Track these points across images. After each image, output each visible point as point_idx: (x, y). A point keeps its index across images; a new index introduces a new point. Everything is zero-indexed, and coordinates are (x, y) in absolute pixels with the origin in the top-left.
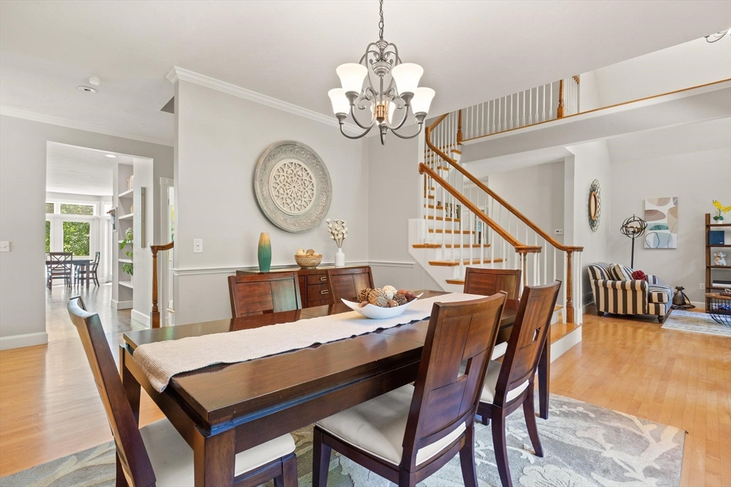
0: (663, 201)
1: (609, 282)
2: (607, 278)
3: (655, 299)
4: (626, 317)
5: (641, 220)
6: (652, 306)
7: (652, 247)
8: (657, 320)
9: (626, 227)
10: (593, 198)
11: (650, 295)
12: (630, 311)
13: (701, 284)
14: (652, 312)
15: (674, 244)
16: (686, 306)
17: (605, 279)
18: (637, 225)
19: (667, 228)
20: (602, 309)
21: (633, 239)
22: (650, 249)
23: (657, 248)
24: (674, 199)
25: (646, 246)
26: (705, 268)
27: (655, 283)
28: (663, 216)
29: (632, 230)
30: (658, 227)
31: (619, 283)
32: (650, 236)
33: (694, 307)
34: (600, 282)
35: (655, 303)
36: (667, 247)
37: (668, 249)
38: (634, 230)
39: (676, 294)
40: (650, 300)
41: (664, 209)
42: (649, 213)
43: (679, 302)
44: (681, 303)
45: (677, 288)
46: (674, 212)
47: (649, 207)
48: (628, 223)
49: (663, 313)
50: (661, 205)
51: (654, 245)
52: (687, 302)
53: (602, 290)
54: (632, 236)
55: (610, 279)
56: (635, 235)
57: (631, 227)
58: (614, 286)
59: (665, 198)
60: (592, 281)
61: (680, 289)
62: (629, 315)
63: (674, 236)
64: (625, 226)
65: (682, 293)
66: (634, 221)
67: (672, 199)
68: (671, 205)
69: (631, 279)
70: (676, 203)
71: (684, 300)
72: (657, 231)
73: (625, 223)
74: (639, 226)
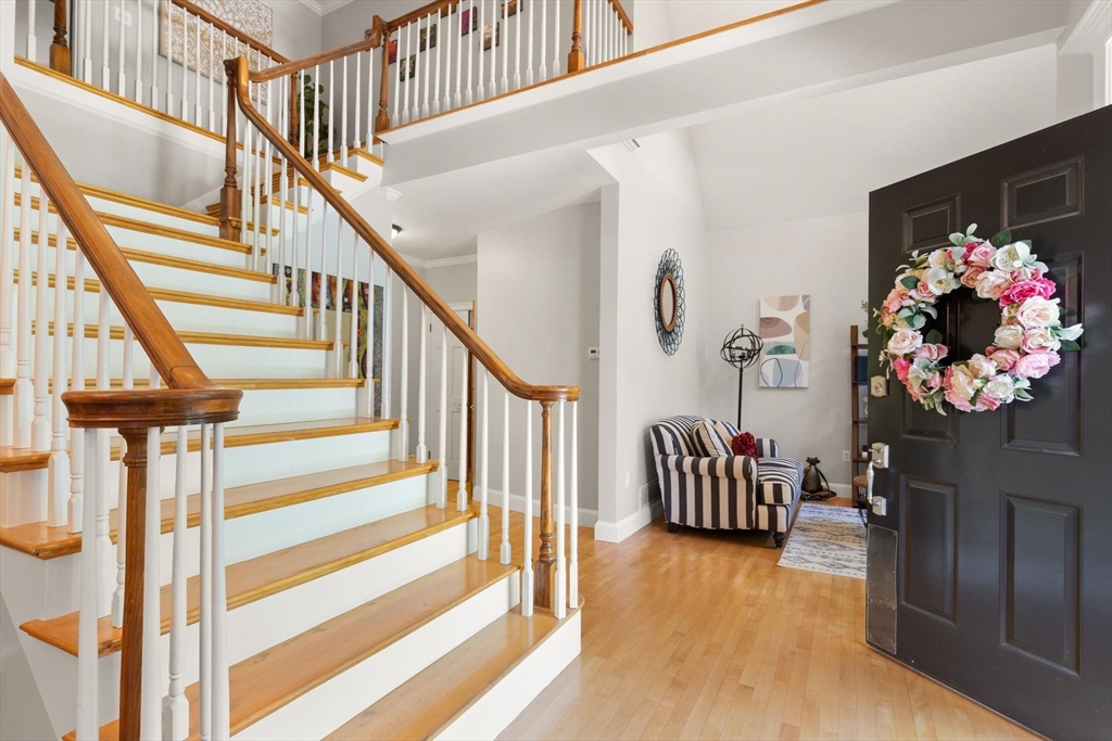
0: (787, 303)
1: (688, 461)
2: (685, 450)
3: (769, 497)
4: (717, 535)
5: (753, 335)
6: (763, 510)
7: (771, 385)
8: (771, 540)
9: (730, 348)
10: (667, 285)
11: (760, 488)
12: (724, 524)
13: (844, 452)
14: (764, 524)
15: (804, 381)
16: (822, 493)
17: (680, 453)
18: (745, 343)
19: (794, 352)
20: (675, 518)
21: (741, 370)
22: (769, 388)
23: (778, 388)
24: (805, 297)
25: (762, 384)
26: (851, 423)
27: (773, 455)
28: (786, 330)
29: (738, 353)
30: (780, 349)
31: (704, 462)
32: (768, 365)
33: (834, 494)
34: (672, 460)
35: (769, 505)
36: (793, 385)
37: (796, 388)
38: (742, 354)
39: (806, 472)
40: (760, 500)
41: (789, 317)
42: (767, 322)
43: (812, 486)
44: (814, 489)
45: (809, 460)
46: (803, 321)
47: (767, 312)
48: (733, 340)
49: (782, 527)
50: (784, 310)
51: (774, 382)
52: (823, 484)
53: (674, 476)
54: (738, 364)
55: (691, 454)
56: (745, 364)
57: (737, 348)
58: (695, 467)
59: (792, 297)
60: (658, 458)
61: (813, 462)
62: (723, 530)
63: (804, 364)
64: (728, 346)
65: (817, 470)
66: (743, 336)
67: (801, 298)
68: (799, 309)
69: (728, 452)
70: (807, 307)
71: (819, 482)
72: (779, 356)
73: (729, 339)
74: (750, 347)
